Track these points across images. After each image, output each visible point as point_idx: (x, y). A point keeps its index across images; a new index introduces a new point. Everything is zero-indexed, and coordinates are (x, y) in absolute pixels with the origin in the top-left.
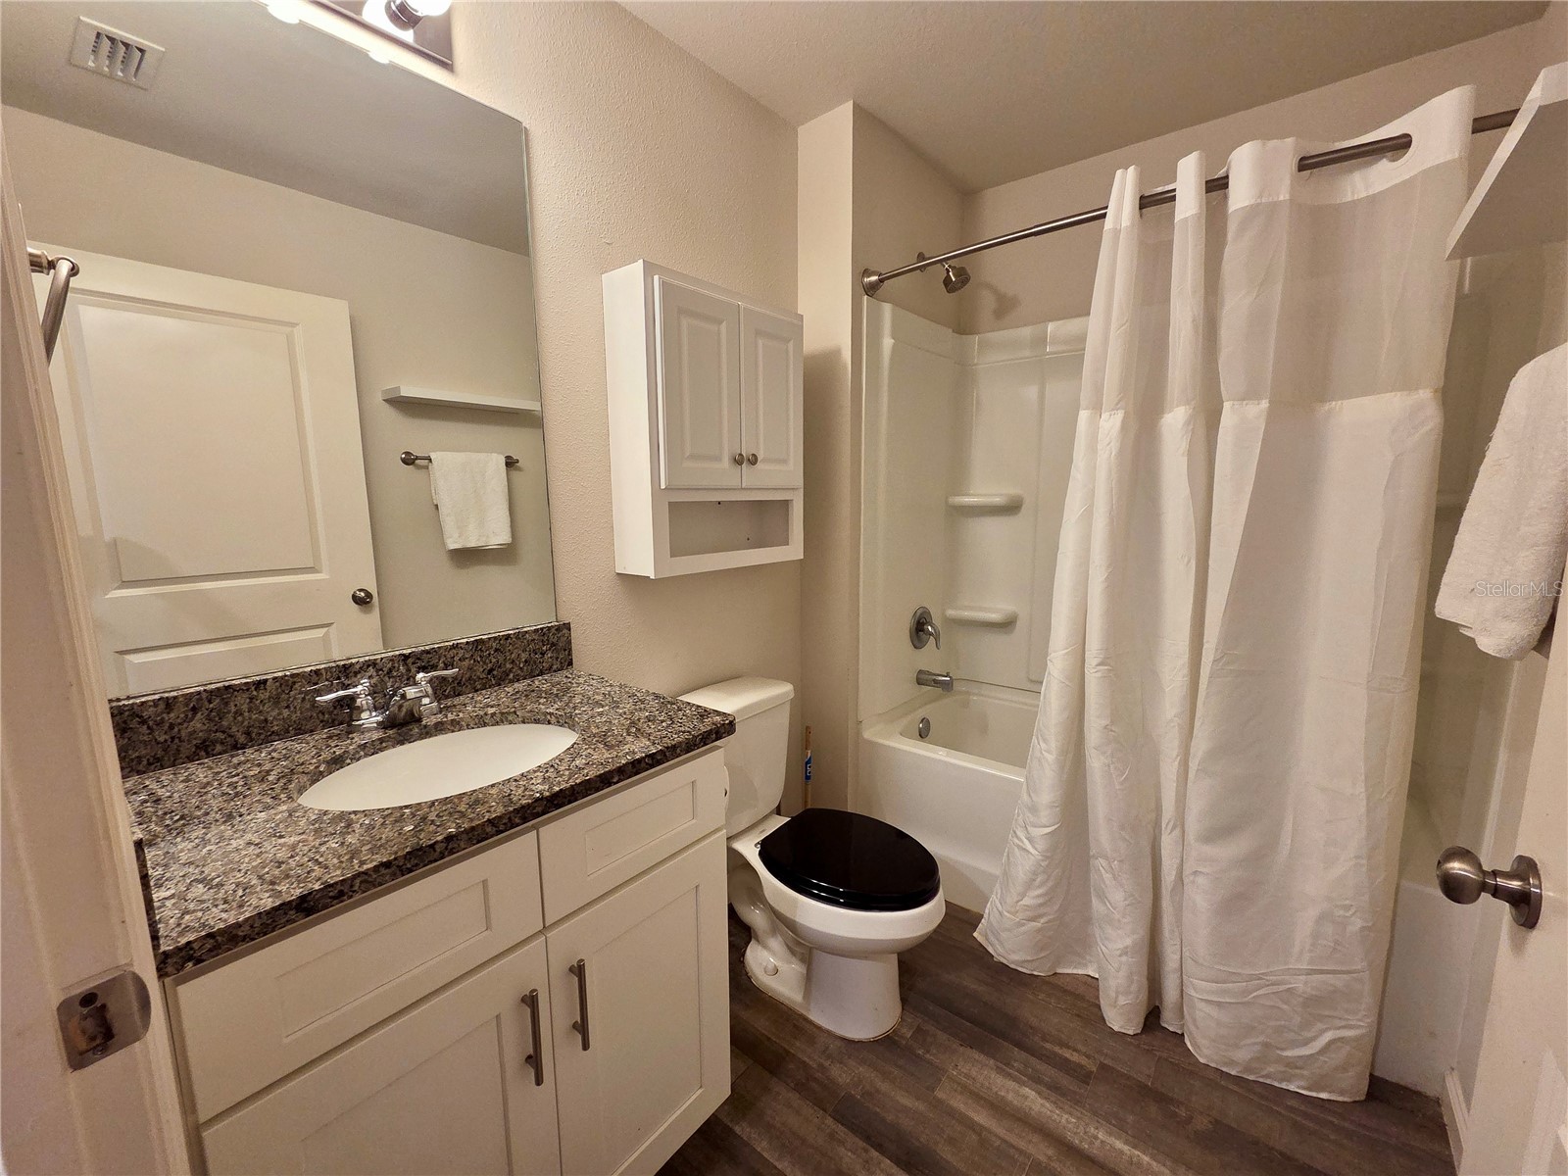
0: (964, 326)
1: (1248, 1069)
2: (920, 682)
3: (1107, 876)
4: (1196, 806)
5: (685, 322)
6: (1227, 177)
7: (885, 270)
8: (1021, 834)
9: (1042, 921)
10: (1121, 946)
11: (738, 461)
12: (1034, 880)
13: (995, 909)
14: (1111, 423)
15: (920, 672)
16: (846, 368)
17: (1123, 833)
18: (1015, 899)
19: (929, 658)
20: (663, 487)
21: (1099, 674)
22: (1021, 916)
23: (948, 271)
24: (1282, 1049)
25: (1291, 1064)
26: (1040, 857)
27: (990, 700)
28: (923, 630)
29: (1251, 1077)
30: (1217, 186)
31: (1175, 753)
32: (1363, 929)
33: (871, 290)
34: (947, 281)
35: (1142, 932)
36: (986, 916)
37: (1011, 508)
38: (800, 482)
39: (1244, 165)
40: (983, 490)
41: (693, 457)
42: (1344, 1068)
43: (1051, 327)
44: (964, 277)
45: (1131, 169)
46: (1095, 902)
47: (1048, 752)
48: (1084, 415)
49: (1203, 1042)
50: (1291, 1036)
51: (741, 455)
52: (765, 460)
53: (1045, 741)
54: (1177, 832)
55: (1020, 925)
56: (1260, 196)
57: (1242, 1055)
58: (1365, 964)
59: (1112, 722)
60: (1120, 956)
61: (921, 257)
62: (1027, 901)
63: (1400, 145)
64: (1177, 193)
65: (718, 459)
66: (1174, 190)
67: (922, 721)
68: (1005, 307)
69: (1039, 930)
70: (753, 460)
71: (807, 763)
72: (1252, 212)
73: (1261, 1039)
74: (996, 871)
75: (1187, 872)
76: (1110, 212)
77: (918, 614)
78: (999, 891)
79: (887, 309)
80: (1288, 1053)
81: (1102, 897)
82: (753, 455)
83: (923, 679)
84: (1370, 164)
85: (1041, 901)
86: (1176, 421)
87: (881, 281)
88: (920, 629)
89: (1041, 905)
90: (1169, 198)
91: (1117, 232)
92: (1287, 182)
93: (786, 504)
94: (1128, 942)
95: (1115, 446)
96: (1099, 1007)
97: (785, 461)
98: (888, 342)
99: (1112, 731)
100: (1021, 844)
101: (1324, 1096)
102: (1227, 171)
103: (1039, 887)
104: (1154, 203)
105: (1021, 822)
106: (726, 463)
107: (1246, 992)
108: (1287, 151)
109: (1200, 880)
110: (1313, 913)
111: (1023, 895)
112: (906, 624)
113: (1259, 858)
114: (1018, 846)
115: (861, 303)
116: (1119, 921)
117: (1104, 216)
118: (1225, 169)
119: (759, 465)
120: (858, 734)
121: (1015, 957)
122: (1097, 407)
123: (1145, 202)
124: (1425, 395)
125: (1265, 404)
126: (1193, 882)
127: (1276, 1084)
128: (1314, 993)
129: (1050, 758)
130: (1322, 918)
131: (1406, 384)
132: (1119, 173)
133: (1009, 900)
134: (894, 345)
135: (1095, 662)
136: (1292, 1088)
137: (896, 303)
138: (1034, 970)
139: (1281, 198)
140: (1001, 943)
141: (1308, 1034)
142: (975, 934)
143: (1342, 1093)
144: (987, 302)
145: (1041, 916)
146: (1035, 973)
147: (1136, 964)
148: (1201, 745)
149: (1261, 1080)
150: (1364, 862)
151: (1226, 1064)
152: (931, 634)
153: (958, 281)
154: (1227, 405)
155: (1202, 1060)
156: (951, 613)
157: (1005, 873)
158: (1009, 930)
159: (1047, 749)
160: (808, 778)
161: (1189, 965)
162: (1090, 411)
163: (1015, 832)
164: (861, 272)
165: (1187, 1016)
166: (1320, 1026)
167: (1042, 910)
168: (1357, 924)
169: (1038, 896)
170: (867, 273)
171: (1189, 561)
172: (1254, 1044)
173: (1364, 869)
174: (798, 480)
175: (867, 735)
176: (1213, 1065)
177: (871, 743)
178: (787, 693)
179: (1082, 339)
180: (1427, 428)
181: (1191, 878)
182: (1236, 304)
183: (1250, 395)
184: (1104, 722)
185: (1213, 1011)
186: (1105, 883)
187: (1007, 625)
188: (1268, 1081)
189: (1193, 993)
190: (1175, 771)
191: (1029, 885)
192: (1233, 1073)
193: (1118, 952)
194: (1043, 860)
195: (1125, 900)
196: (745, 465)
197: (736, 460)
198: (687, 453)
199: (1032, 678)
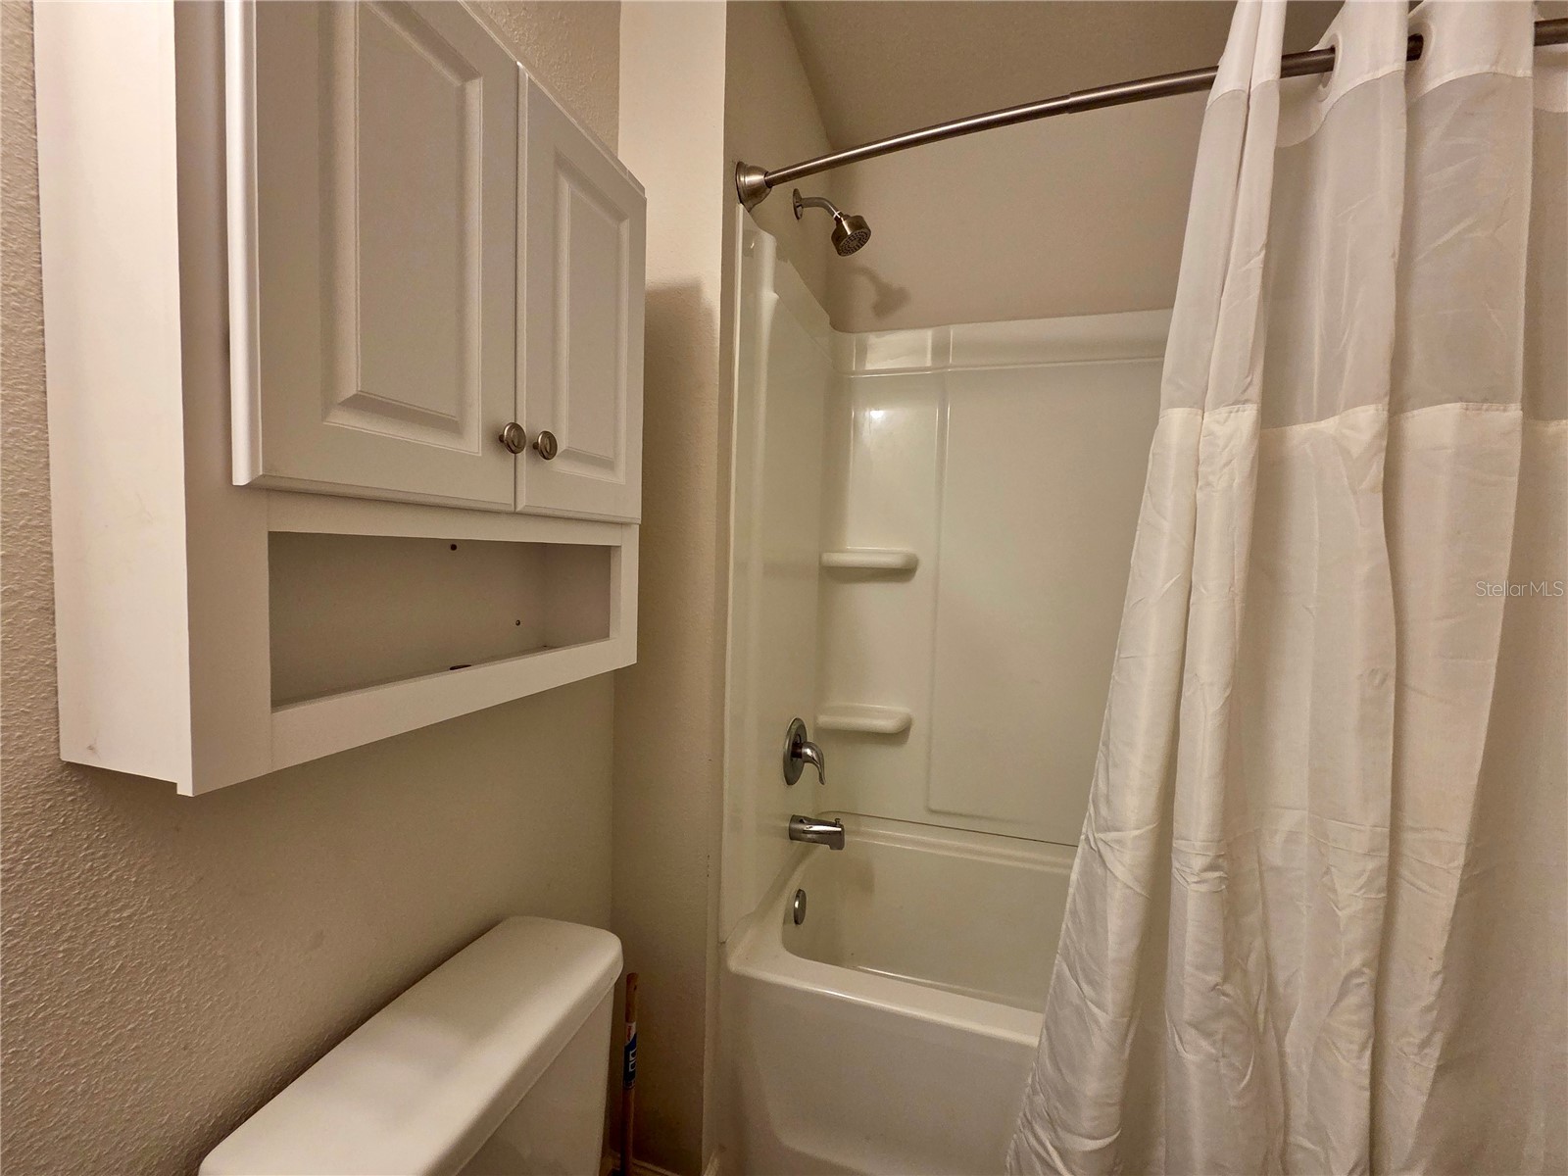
2: (791, 835)
11: (510, 442)
15: (794, 818)
20: (241, 476)
23: (838, 221)
28: (799, 756)
33: (751, 197)
34: (838, 236)
40: (864, 546)
41: (361, 403)
43: (954, 332)
44: (862, 232)
51: (515, 426)
52: (572, 455)
56: (1496, 62)
65: (452, 426)
67: (797, 896)
68: (890, 304)
70: (546, 449)
71: (627, 1051)
77: (793, 731)
82: (546, 434)
83: (797, 830)
87: (769, 184)
88: (795, 753)
93: (604, 555)
97: (608, 464)
98: (769, 297)
106: (474, 442)
115: (735, 218)
117: (1209, 83)
119: (557, 464)
120: (720, 970)
134: (778, 303)
135: (1198, 863)
137: (778, 236)
152: (810, 760)
153: (851, 239)
160: (628, 1077)
162: (1186, 409)
170: (741, 168)
174: (632, 509)
175: (734, 964)
187: (897, 737)
196: (523, 455)
197: (501, 438)
198: (351, 386)
199: (933, 807)
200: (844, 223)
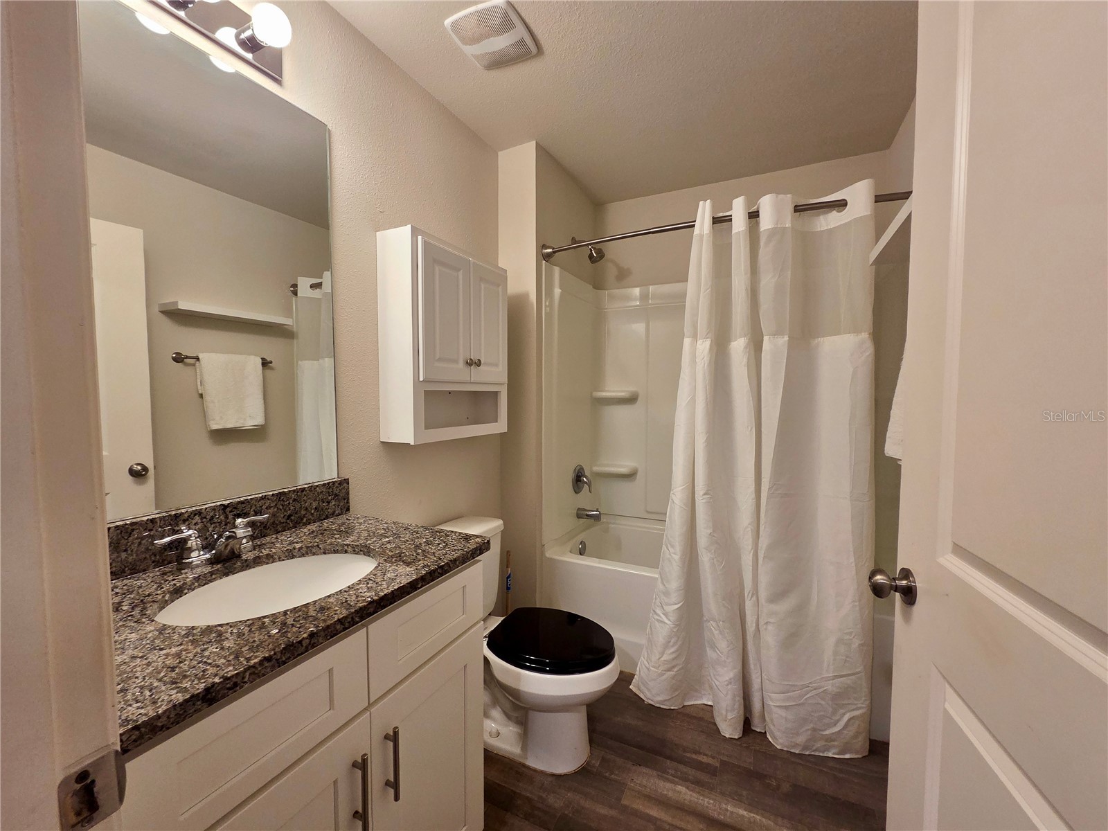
0: (598, 284)
1: (805, 748)
2: (579, 516)
3: (716, 632)
4: (764, 580)
5: (437, 268)
6: (758, 212)
7: (557, 245)
8: (659, 611)
9: (676, 669)
10: (727, 678)
11: (470, 363)
12: (670, 642)
13: (644, 666)
14: (704, 347)
15: (579, 509)
16: (533, 304)
17: (724, 602)
18: (658, 658)
19: (584, 500)
20: (421, 379)
21: (704, 501)
22: (661, 668)
23: (591, 251)
24: (825, 730)
25: (829, 739)
26: (673, 626)
27: (621, 527)
28: (580, 481)
29: (807, 753)
30: (754, 216)
31: (750, 547)
32: (861, 645)
33: (547, 257)
34: (591, 256)
35: (739, 667)
36: (637, 673)
37: (631, 400)
38: (506, 380)
39: (766, 205)
40: (614, 388)
41: (440, 360)
42: (856, 736)
43: (651, 288)
44: (601, 255)
45: (708, 202)
46: (709, 652)
47: (675, 554)
48: (687, 341)
49: (778, 734)
50: (827, 721)
51: (471, 359)
52: (486, 365)
53: (673, 546)
54: (754, 598)
55: (661, 675)
56: (776, 224)
57: (801, 739)
58: (862, 667)
59: (714, 531)
60: (727, 685)
61: (574, 241)
62: (665, 657)
63: (842, 204)
64: (733, 217)
65: (456, 361)
66: (731, 216)
67: (581, 543)
68: (623, 275)
69: (673, 678)
70: (479, 364)
71: (508, 578)
72: (773, 232)
73: (811, 725)
74: (643, 641)
75: (762, 622)
76: (697, 224)
77: (577, 469)
78: (646, 653)
79: (557, 270)
80: (827, 732)
81: (713, 647)
82: (479, 359)
83: (581, 514)
84: (828, 213)
85: (674, 656)
86: (738, 346)
87: (554, 252)
88: (578, 479)
89: (674, 659)
90: (728, 219)
91: (701, 236)
92: (790, 218)
93: (496, 394)
94: (731, 675)
95: (707, 359)
96: (715, 724)
97: (497, 365)
98: (557, 291)
99: (714, 536)
100: (659, 618)
101: (847, 756)
102: (758, 208)
103: (673, 646)
104: (721, 221)
105: (658, 603)
106: (461, 364)
107: (801, 696)
108: (788, 201)
109: (770, 627)
110: (832, 641)
111: (663, 654)
112: (570, 476)
113: (801, 609)
114: (658, 621)
115: (541, 266)
116: (725, 661)
117: (694, 226)
118: (756, 207)
119: (481, 368)
120: (542, 553)
121: (660, 698)
122: (695, 337)
123: (716, 221)
124: (865, 336)
125: (786, 338)
126: (766, 629)
127: (821, 754)
128: (838, 691)
129: (677, 557)
130: (839, 642)
131: (856, 331)
132: (701, 203)
133: (654, 659)
134: (561, 293)
135: (701, 493)
136: (830, 755)
137: (561, 268)
138: (672, 706)
139: (787, 226)
140: (649, 690)
141: (837, 717)
142: (631, 687)
143: (857, 753)
144: (611, 272)
145: (674, 667)
146: (672, 708)
147: (736, 688)
148: (764, 542)
149: (813, 753)
150: (857, 604)
151: (793, 747)
152: (586, 483)
153: (597, 257)
154: (766, 338)
155: (779, 747)
156: (595, 469)
157: (649, 640)
158: (655, 680)
159: (673, 555)
160: (508, 588)
161: (767, 685)
162: (691, 339)
163: (654, 611)
164: (542, 246)
165: (767, 719)
166: (842, 711)
167: (674, 663)
168: (856, 643)
169: (673, 652)
170: (544, 247)
171: (752, 428)
172: (808, 730)
173: (857, 609)
174: (505, 378)
175: (548, 554)
176: (785, 749)
177: (550, 559)
178: (498, 527)
179: (683, 296)
180: (867, 354)
181: (765, 627)
182: (768, 281)
183: (777, 333)
184: (709, 531)
185: (783, 713)
186: (714, 637)
187: (631, 476)
188: (817, 754)
189: (771, 703)
190: (751, 559)
191: (666, 646)
192: (797, 752)
193: (726, 683)
194: (674, 628)
195: (728, 647)
196: (472, 367)
197: (467, 362)
198: (438, 357)
199: (648, 510)
200: (593, 252)
